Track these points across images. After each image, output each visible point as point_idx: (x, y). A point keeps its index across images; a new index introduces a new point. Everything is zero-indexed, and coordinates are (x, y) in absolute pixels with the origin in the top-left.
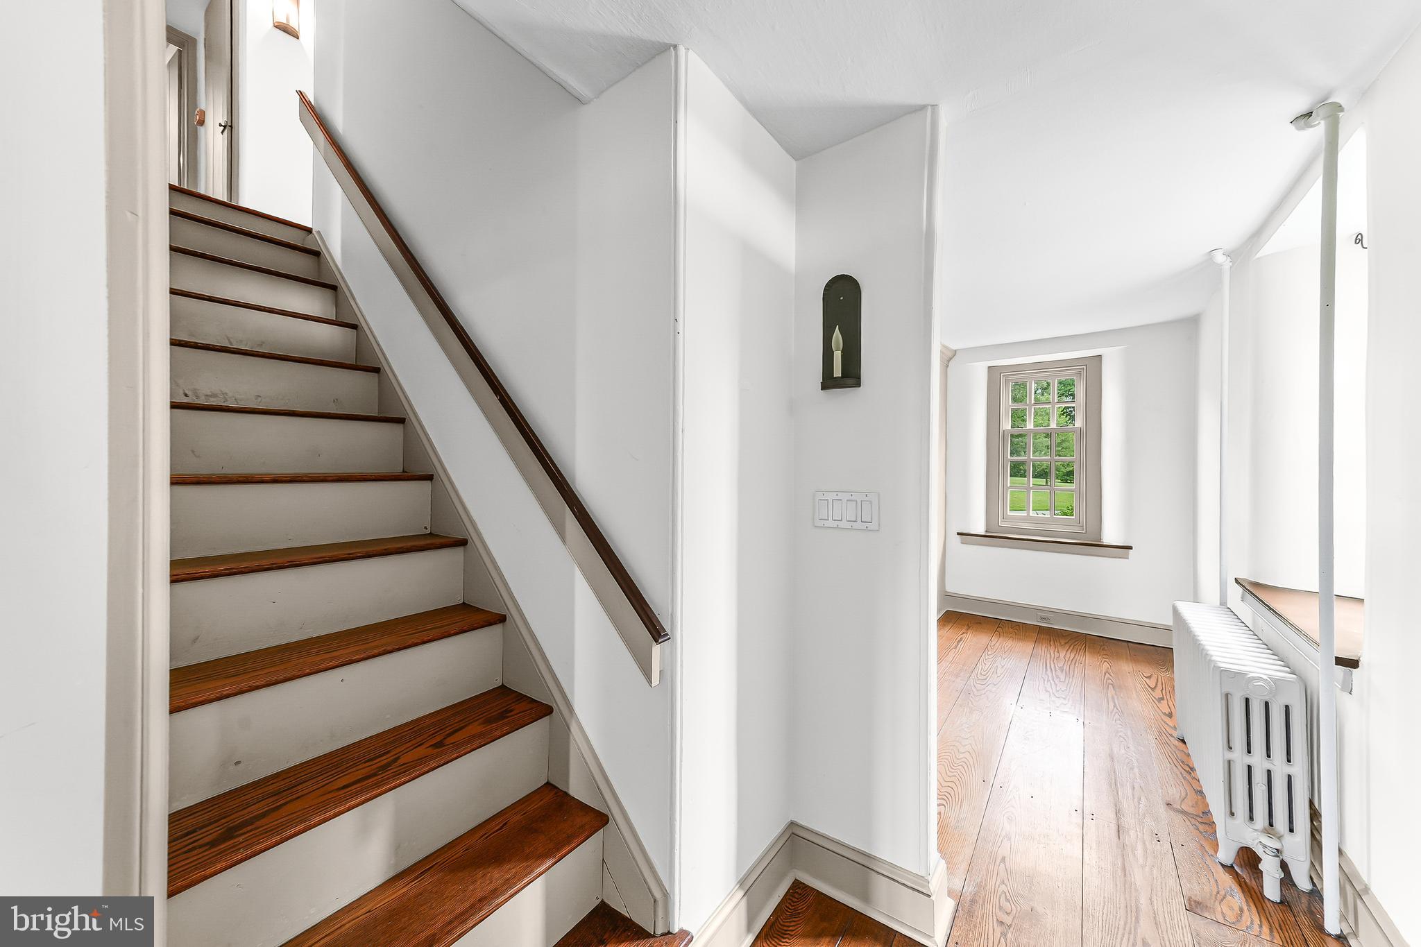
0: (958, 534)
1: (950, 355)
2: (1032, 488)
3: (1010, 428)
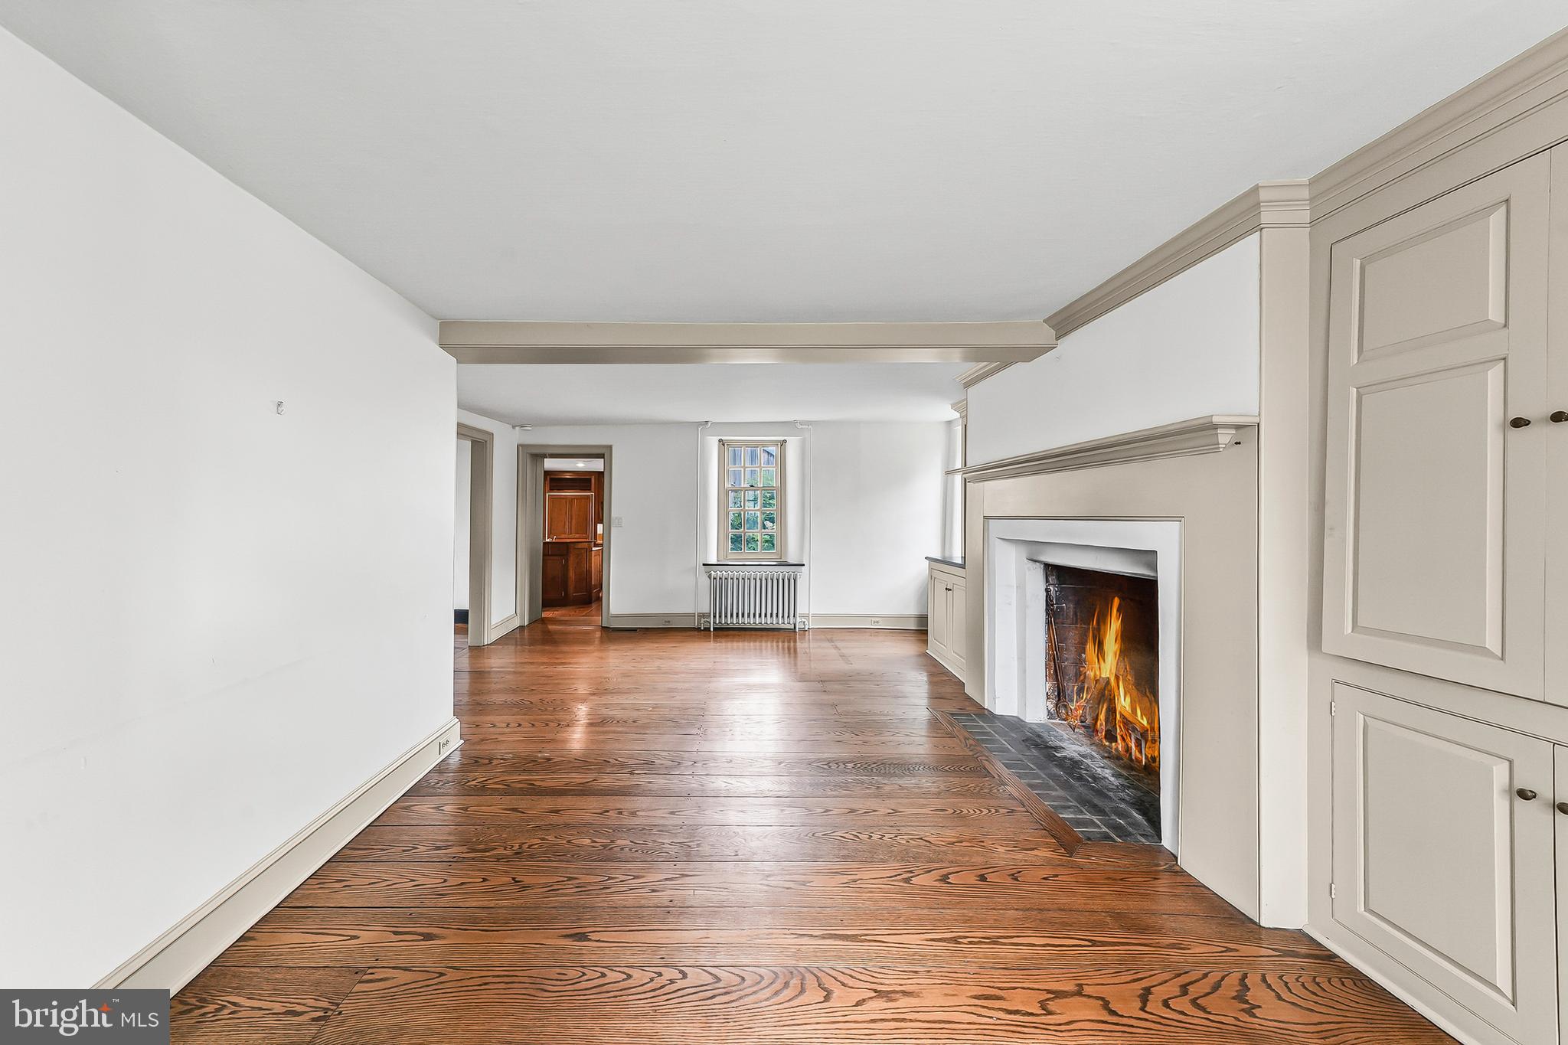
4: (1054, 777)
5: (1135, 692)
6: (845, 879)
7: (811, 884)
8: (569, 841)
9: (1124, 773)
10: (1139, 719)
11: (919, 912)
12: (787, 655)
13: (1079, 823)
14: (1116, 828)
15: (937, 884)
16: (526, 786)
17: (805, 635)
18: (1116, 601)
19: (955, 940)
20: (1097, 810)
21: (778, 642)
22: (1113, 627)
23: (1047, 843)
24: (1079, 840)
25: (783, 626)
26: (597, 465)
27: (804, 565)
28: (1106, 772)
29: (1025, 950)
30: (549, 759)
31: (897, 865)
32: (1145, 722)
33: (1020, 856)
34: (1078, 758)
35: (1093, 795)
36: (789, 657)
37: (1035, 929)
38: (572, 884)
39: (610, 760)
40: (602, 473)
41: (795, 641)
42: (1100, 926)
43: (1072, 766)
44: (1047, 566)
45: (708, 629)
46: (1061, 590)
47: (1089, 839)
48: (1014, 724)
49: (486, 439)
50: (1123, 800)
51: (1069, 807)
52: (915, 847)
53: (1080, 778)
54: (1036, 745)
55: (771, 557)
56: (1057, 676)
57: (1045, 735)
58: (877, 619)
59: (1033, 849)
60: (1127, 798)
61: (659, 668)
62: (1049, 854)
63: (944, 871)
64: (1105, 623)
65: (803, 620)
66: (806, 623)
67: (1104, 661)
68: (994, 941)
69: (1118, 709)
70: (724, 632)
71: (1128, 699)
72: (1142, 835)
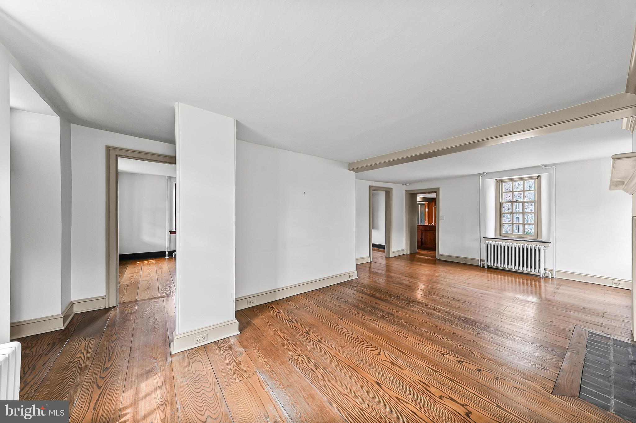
26: (433, 195)
40: (436, 198)
45: (484, 267)
49: (389, 190)
55: (531, 237)
58: (618, 282)
65: (548, 272)
66: (550, 274)
70: (492, 270)
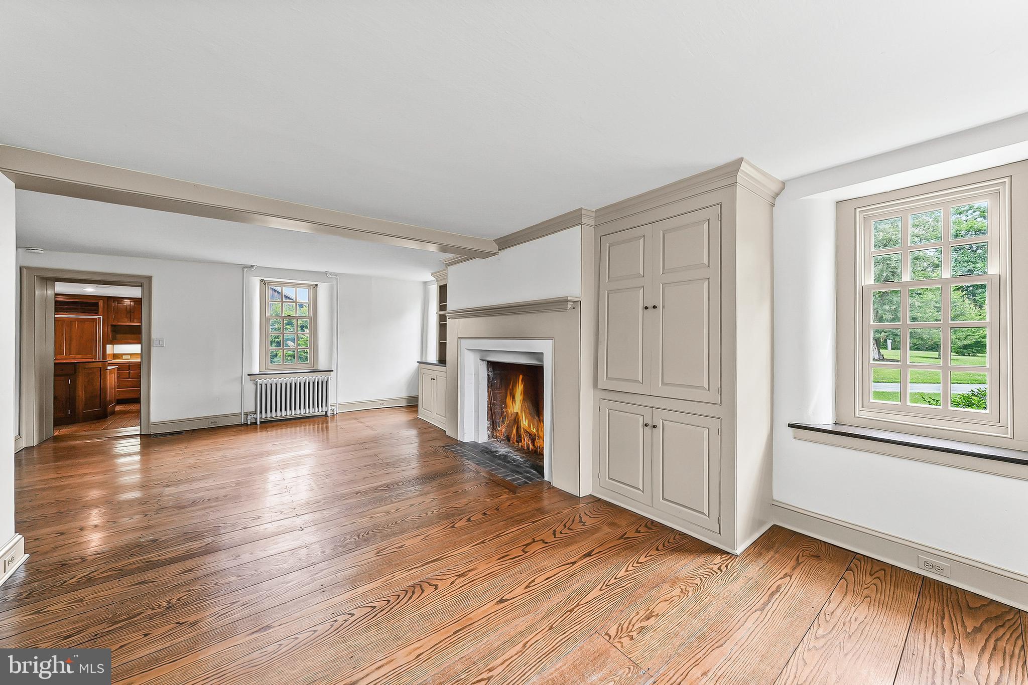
0: (790, 425)
1: (775, 188)
2: (910, 366)
3: (872, 282)
4: (499, 464)
5: (530, 417)
6: (422, 537)
7: (405, 546)
8: (216, 584)
9: (524, 455)
10: (532, 429)
11: (463, 537)
12: (321, 433)
13: (514, 480)
14: (527, 478)
15: (466, 523)
16: (143, 564)
17: (334, 418)
18: (521, 377)
19: (483, 542)
20: (518, 473)
21: (314, 425)
22: (520, 389)
23: (505, 492)
24: (516, 487)
25: (319, 414)
27: (333, 371)
28: (517, 457)
29: (511, 535)
30: (155, 541)
31: (445, 522)
32: (535, 431)
33: (496, 500)
34: (506, 454)
35: (516, 468)
36: (323, 434)
37: (512, 525)
38: (237, 606)
39: (220, 525)
40: (138, 299)
41: (327, 423)
42: (533, 516)
43: (504, 458)
44: (488, 362)
45: (256, 423)
46: (494, 374)
47: (520, 485)
48: (474, 445)
50: (527, 467)
51: (509, 475)
52: (450, 511)
53: (509, 462)
54: (487, 452)
55: (305, 366)
56: (492, 417)
57: (489, 447)
58: (383, 402)
59: (500, 496)
60: (528, 465)
61: (224, 457)
62: (507, 496)
63: (468, 517)
64: (516, 386)
65: (333, 408)
66: (335, 410)
67: (515, 404)
68: (498, 536)
69: (522, 426)
70: (268, 424)
71: (527, 421)
72: (537, 478)
